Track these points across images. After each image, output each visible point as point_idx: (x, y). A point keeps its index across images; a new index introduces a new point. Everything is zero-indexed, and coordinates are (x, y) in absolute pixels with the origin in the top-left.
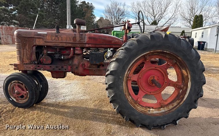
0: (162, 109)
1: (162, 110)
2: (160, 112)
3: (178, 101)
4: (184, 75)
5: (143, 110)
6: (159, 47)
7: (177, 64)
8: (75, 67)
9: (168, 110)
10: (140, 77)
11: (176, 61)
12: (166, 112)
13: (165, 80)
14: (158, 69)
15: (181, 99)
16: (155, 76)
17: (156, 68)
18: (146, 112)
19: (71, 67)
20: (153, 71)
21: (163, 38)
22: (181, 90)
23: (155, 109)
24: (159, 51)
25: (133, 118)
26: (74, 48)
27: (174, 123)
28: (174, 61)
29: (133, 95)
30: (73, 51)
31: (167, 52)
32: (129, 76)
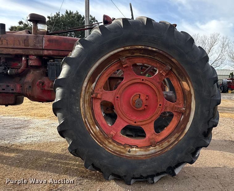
0: (152, 148)
1: (152, 150)
2: (147, 153)
3: (177, 135)
4: (185, 90)
5: (119, 149)
6: (138, 40)
7: (173, 72)
8: (27, 86)
9: (161, 149)
10: (118, 96)
11: (171, 66)
12: (157, 152)
13: (159, 101)
14: (147, 82)
15: (182, 131)
16: (141, 94)
17: (143, 82)
18: (123, 153)
19: (21, 87)
20: (140, 87)
21: (144, 25)
22: (183, 117)
23: (141, 148)
24: (140, 47)
25: (97, 162)
26: (27, 56)
27: (170, 171)
28: (168, 66)
29: (103, 124)
30: (25, 62)
31: (153, 49)
32: (95, 91)
